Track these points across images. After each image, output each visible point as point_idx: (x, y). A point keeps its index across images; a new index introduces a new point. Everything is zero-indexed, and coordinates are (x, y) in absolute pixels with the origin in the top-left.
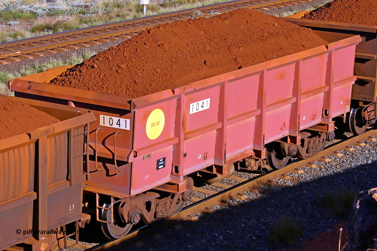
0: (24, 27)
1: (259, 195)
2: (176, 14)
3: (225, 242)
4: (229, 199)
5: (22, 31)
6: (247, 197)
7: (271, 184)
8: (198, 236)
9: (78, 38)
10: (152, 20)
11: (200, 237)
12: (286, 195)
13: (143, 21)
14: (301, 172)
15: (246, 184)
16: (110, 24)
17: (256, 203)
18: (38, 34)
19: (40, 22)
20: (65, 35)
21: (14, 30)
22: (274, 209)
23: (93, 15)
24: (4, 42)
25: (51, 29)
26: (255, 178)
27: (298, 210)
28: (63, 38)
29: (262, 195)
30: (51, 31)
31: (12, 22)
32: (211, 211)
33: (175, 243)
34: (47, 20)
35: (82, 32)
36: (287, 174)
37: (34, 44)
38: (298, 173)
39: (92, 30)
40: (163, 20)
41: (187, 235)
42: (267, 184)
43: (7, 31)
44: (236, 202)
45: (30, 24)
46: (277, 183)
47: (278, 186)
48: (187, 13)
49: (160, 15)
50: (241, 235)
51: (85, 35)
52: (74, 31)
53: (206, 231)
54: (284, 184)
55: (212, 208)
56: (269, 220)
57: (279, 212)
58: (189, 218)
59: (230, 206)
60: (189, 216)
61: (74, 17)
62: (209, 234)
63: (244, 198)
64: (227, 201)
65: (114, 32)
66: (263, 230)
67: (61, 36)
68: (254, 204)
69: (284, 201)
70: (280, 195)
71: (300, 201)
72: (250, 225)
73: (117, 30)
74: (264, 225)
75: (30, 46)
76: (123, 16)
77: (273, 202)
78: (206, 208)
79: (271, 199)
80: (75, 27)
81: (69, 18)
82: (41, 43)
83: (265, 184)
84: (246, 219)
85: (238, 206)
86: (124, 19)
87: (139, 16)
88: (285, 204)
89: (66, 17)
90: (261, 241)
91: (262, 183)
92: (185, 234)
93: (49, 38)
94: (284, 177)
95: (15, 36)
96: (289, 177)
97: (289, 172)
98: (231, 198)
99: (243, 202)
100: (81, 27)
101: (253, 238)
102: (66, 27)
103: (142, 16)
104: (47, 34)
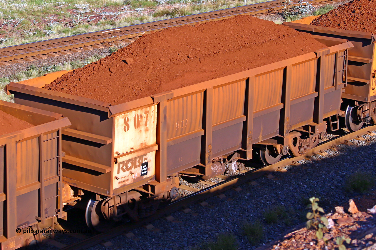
0: (148, 13)
1: (337, 152)
2: (271, 3)
3: (308, 189)
4: (312, 155)
5: (146, 16)
6: (327, 154)
7: (348, 143)
8: (286, 185)
9: (191, 22)
10: (251, 8)
11: (287, 185)
12: (360, 153)
13: (244, 9)
14: (373, 134)
15: (326, 143)
16: (217, 11)
17: (335, 158)
18: (159, 18)
19: (161, 9)
20: (181, 19)
21: (140, 15)
22: (350, 164)
23: (203, 4)
24: (132, 25)
25: (169, 14)
26: (334, 138)
27: (370, 166)
28: (179, 22)
29: (340, 153)
30: (169, 16)
31: (139, 9)
32: (297, 164)
33: (267, 189)
34: (167, 8)
35: (194, 17)
36: (361, 136)
37: (156, 27)
38: (370, 136)
39: (202, 16)
40: (260, 8)
41: (277, 183)
42: (344, 144)
43: (134, 16)
44: (318, 158)
45: (153, 11)
46: (353, 143)
47: (354, 145)
48: (280, 2)
49: (258, 4)
50: (322, 184)
51: (196, 19)
52: (188, 16)
53: (293, 180)
54: (359, 144)
55: (298, 162)
56: (345, 173)
57: (354, 167)
58: (279, 170)
59: (313, 160)
60: (279, 168)
61: (188, 5)
62: (296, 183)
63: (325, 154)
64: (310, 157)
65: (220, 17)
66: (340, 181)
67: (177, 20)
68: (333, 159)
69: (358, 158)
70: (355, 153)
71: (371, 158)
72: (329, 177)
73: (223, 16)
74: (341, 177)
75: (153, 28)
76: (228, 5)
77: (350, 158)
78: (293, 162)
79: (347, 156)
80: (189, 13)
81: (184, 6)
82: (161, 26)
83: (342, 144)
84: (326, 172)
85: (319, 161)
86: (229, 7)
87: (240, 5)
88: (359, 160)
89: (181, 5)
90: (338, 190)
91: (340, 143)
92: (276, 182)
93: (168, 22)
94: (358, 138)
95: (141, 20)
96: (363, 138)
97: (363, 134)
98: (314, 154)
99: (324, 158)
100: (194, 13)
101: (332, 187)
102: (182, 13)
103: (243, 4)
104: (166, 19)
